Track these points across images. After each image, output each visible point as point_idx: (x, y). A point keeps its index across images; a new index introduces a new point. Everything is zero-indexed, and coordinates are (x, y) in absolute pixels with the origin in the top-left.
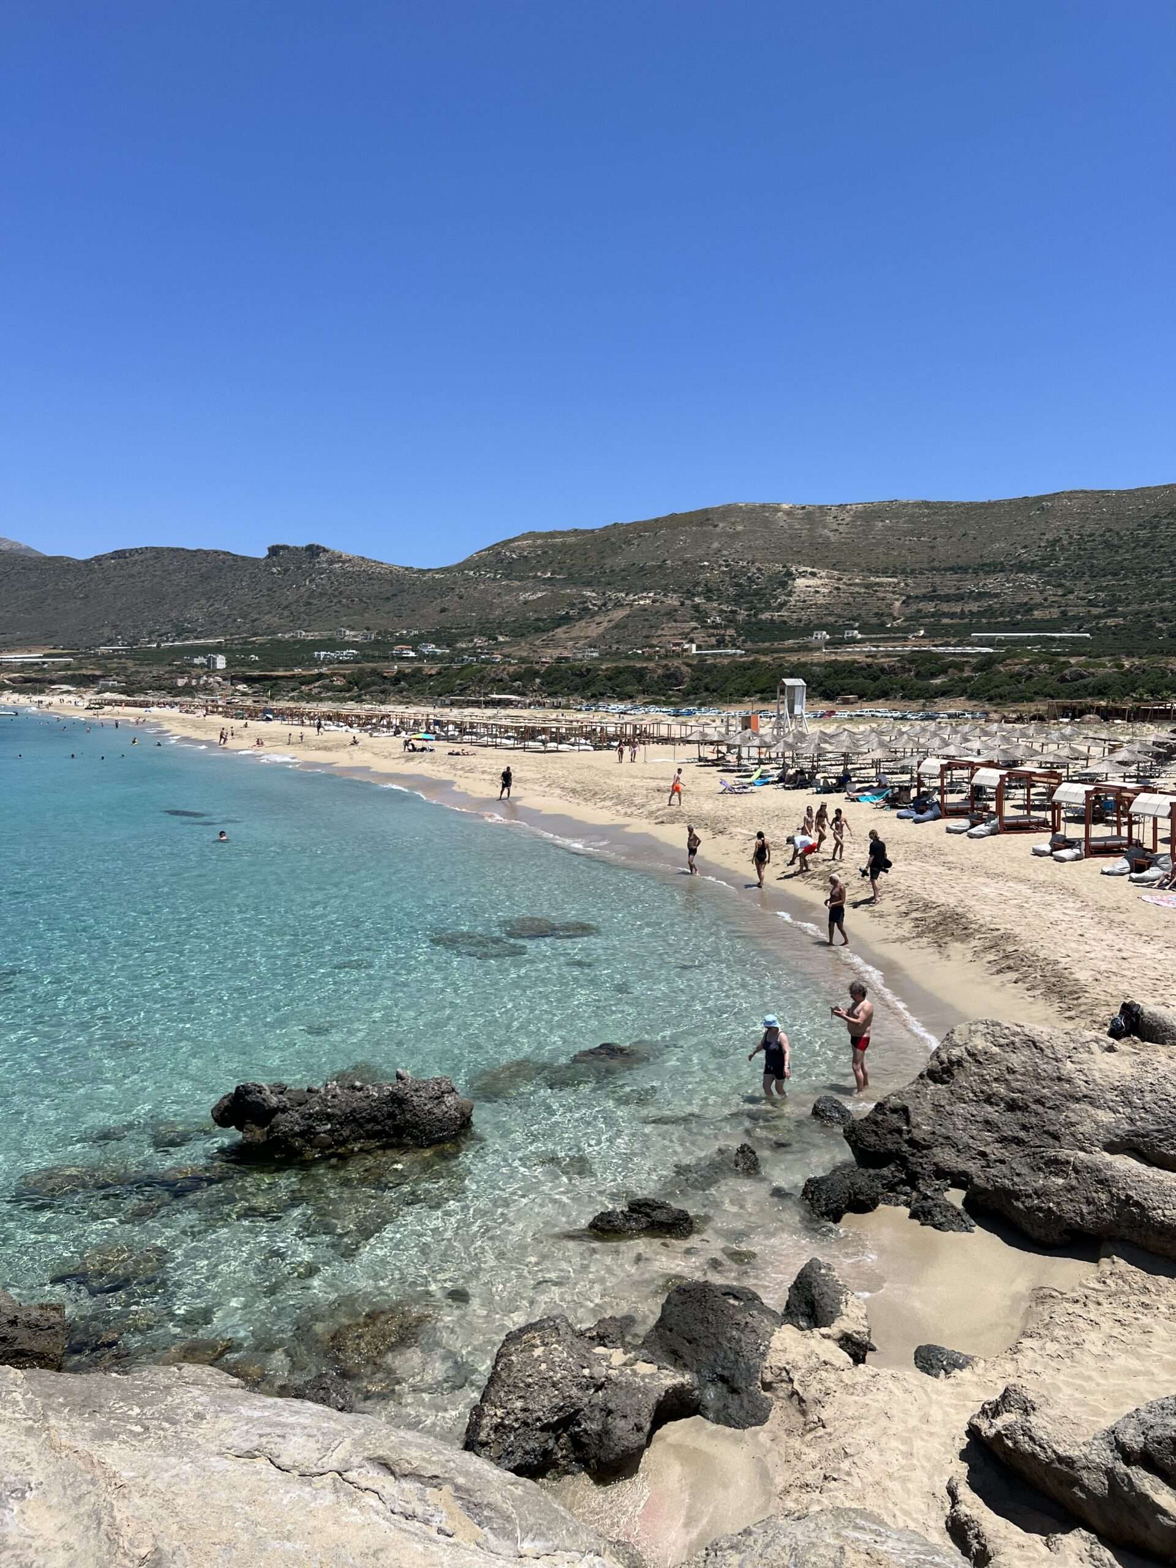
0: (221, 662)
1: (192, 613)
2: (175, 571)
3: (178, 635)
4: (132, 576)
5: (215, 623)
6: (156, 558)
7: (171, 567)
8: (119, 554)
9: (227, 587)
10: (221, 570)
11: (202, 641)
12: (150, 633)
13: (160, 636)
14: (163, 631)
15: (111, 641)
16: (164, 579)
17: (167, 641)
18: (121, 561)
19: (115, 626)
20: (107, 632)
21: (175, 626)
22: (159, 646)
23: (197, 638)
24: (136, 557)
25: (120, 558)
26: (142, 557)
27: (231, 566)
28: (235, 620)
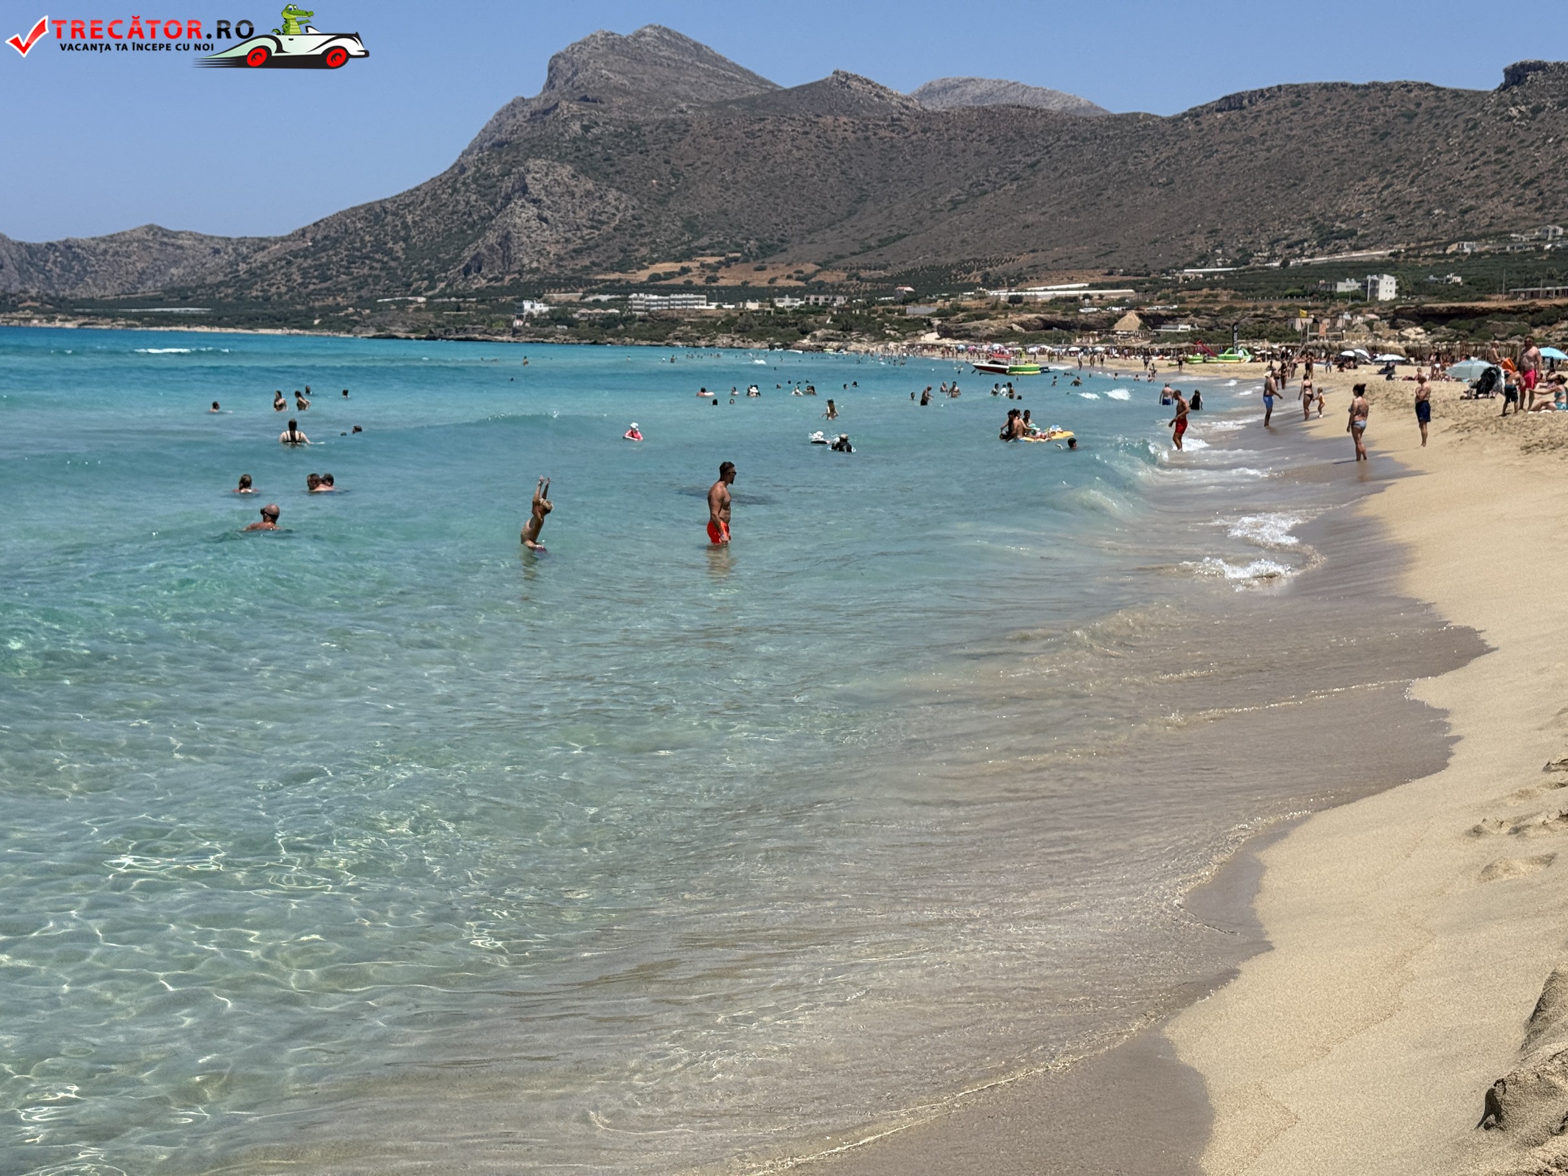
0: (1387, 289)
1: (1350, 203)
2: (1326, 126)
3: (1321, 245)
4: (1250, 140)
5: (1391, 219)
6: (1294, 105)
7: (1321, 120)
8: (1232, 103)
9: (1419, 151)
10: (1411, 116)
11: (1364, 253)
12: (1273, 243)
13: (1289, 247)
14: (1295, 238)
15: (1204, 259)
16: (1305, 142)
17: (1300, 256)
18: (1235, 114)
19: (1214, 232)
20: (1199, 244)
21: (1318, 228)
22: (1285, 264)
23: (1356, 248)
24: (1261, 106)
25: (1231, 108)
26: (1271, 104)
27: (1431, 112)
28: (1429, 213)
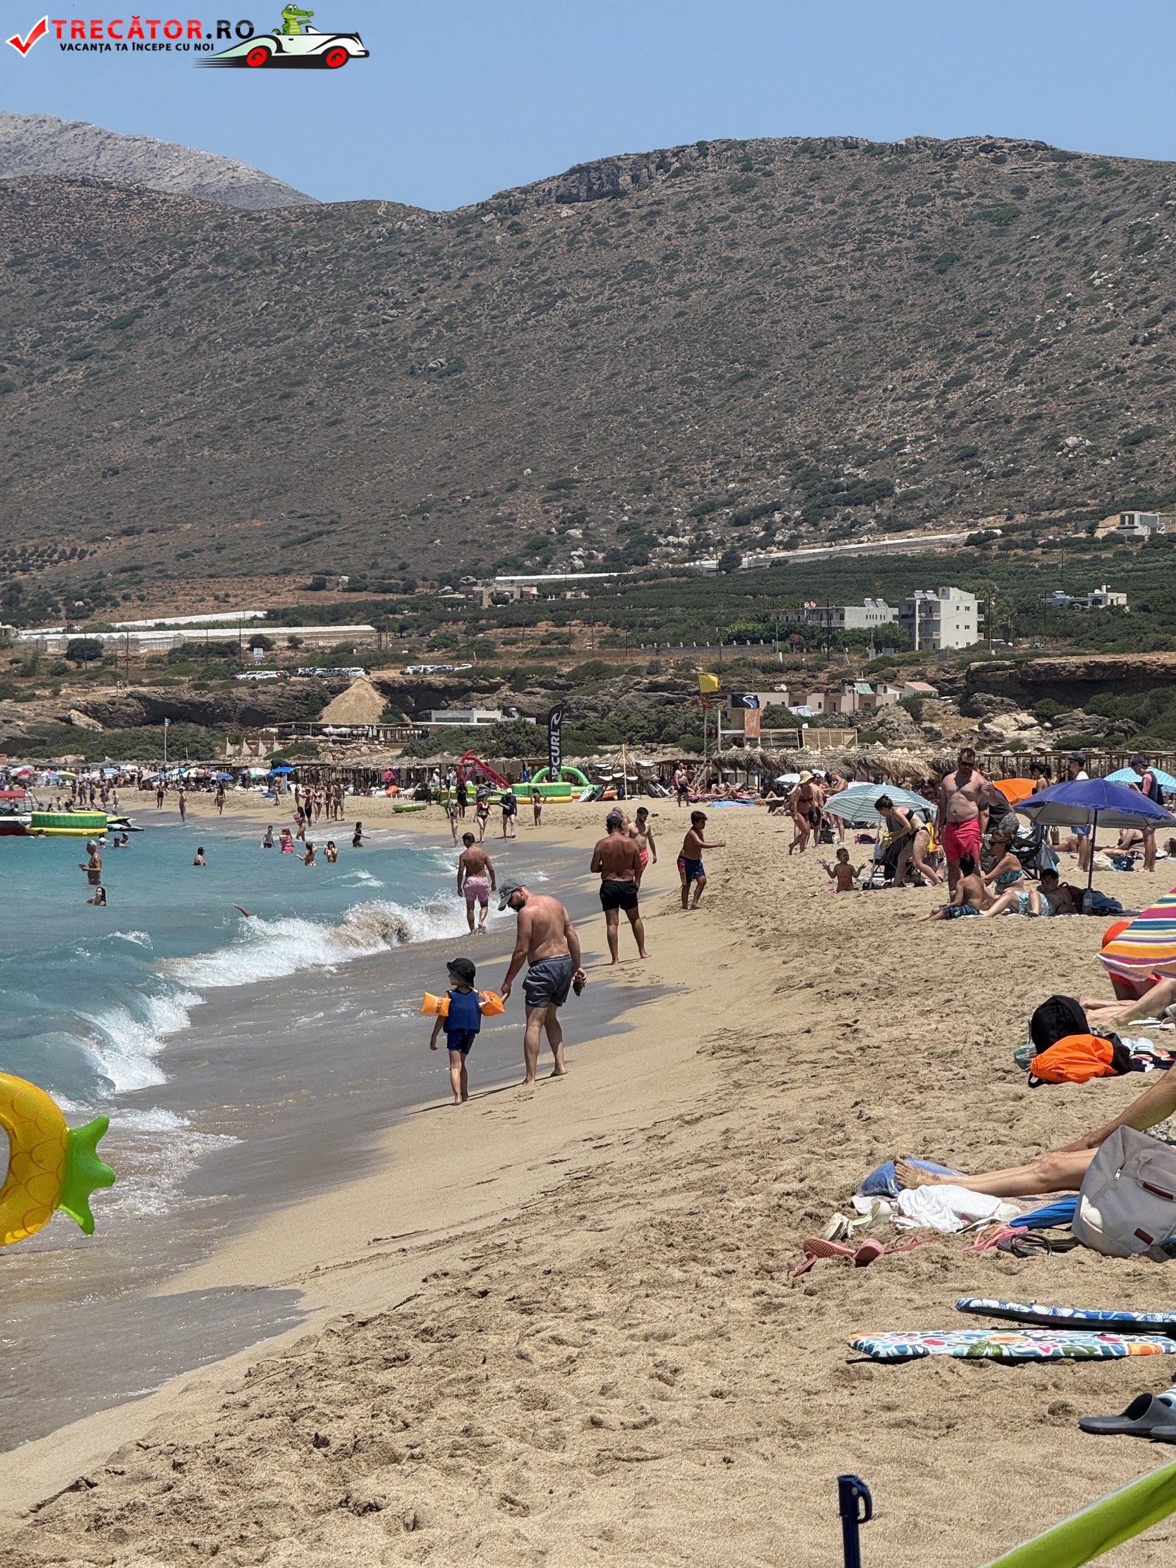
0: (958, 622)
2: (812, 238)
3: (812, 517)
4: (637, 270)
5: (968, 456)
6: (738, 188)
7: (801, 224)
8: (594, 181)
9: (1025, 299)
10: (1003, 219)
11: (914, 536)
12: (701, 513)
13: (739, 521)
14: (752, 501)
15: (542, 550)
16: (767, 276)
17: (765, 544)
18: (601, 209)
19: (561, 486)
20: (530, 514)
21: (803, 477)
22: (729, 563)
23: (892, 526)
24: (660, 187)
25: (593, 195)
26: (685, 186)
27: (1048, 209)
28: (1054, 443)
